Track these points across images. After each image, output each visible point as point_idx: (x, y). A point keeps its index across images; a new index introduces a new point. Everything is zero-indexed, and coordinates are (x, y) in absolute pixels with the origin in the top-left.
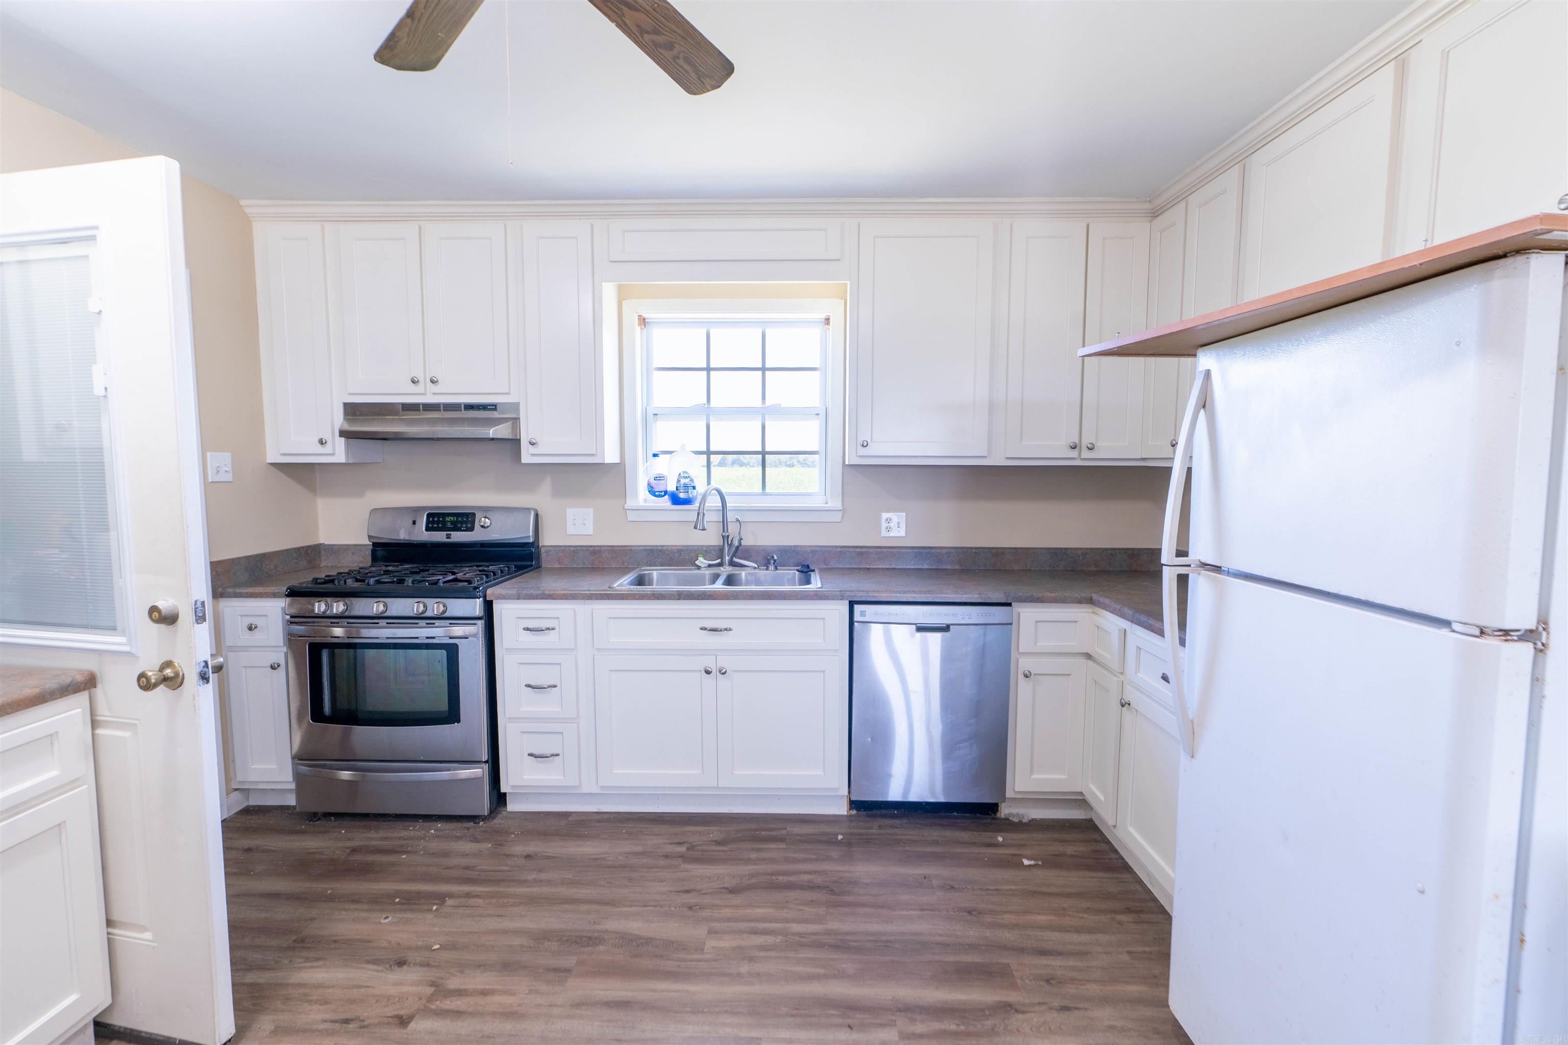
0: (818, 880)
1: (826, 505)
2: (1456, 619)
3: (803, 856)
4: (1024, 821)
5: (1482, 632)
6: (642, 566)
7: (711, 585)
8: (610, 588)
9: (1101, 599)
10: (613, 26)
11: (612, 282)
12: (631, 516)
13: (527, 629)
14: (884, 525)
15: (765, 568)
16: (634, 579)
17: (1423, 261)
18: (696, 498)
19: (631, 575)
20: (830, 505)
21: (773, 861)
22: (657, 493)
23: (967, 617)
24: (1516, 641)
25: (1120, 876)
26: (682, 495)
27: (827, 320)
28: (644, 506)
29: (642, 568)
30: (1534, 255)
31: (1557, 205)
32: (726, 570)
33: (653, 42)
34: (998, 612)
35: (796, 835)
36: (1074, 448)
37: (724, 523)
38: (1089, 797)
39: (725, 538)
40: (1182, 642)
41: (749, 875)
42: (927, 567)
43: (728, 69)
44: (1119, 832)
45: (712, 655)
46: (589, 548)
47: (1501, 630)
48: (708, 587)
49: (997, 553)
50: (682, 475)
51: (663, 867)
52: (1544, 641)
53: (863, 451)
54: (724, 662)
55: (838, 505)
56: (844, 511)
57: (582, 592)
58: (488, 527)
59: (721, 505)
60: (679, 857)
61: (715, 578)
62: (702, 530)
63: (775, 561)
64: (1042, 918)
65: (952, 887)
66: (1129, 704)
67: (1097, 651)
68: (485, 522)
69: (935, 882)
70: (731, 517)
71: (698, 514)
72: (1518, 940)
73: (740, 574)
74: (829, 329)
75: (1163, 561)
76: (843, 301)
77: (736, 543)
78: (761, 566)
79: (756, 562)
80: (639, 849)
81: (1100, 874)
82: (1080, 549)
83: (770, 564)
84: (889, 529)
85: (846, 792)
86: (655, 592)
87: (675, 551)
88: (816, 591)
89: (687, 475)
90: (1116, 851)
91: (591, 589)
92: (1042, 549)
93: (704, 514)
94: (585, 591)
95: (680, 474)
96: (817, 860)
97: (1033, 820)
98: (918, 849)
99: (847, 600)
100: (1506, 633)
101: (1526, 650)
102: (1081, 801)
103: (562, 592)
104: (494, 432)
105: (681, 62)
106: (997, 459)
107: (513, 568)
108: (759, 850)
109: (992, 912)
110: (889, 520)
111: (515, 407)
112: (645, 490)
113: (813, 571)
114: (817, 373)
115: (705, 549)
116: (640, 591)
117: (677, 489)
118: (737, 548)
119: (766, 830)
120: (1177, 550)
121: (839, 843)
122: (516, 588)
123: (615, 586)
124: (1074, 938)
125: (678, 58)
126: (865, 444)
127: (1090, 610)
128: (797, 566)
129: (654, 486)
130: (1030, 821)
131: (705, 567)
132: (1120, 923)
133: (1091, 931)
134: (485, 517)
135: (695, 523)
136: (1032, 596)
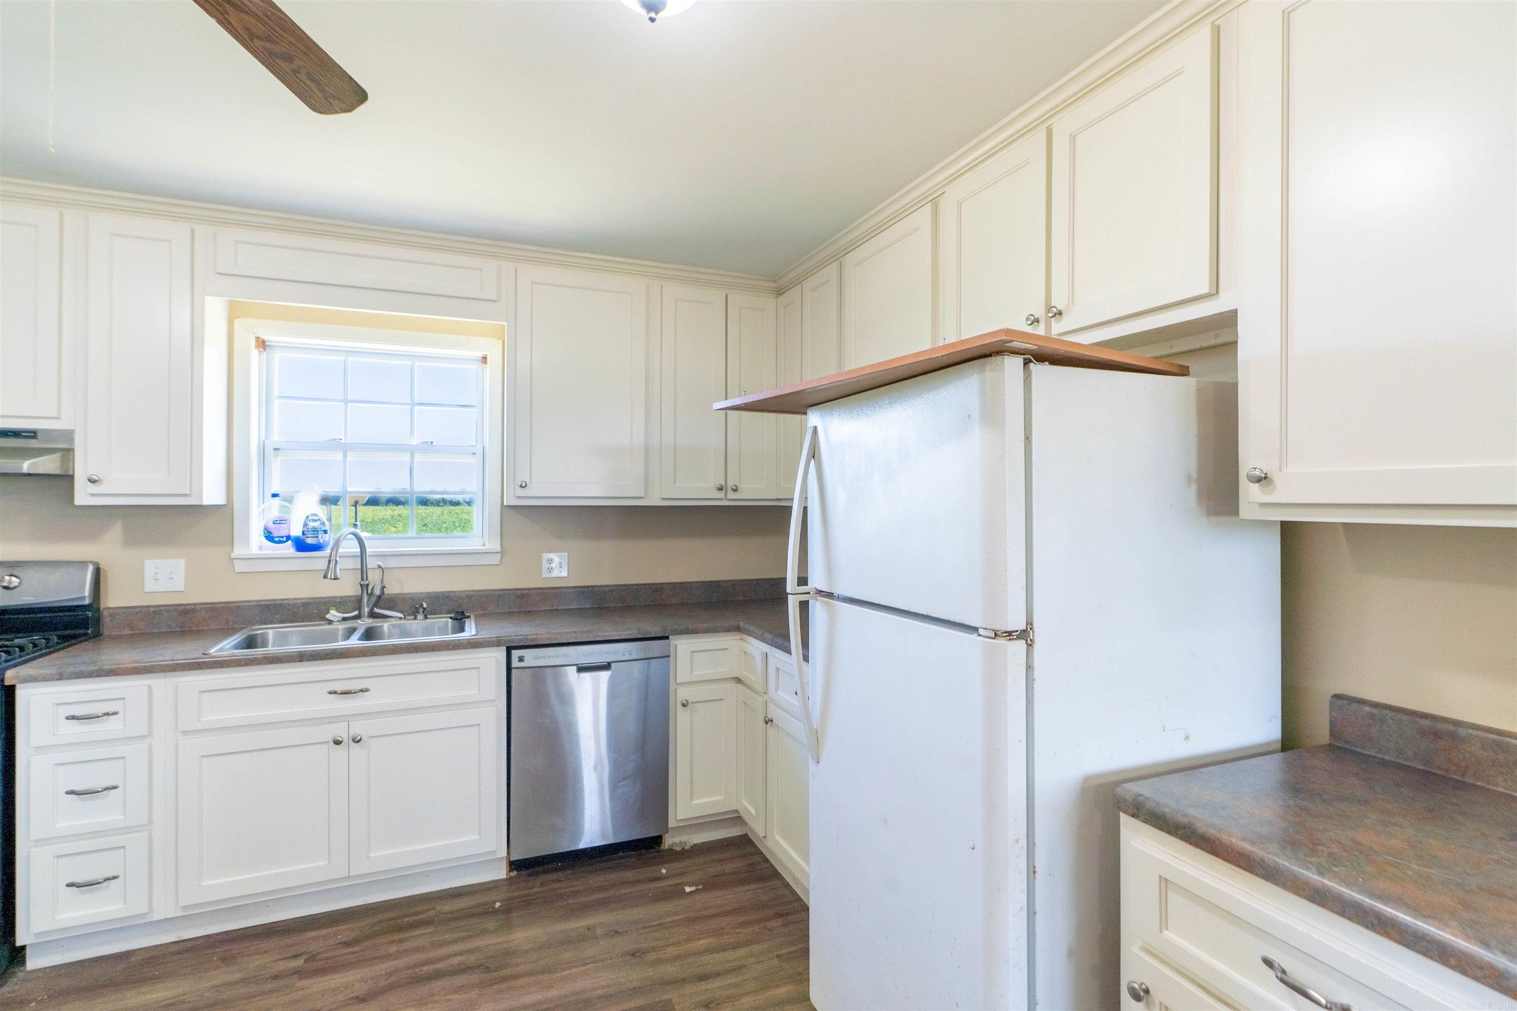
0: (471, 959)
1: (484, 547)
2: (981, 626)
3: (456, 935)
4: (686, 848)
5: (996, 635)
6: (255, 624)
7: (345, 640)
8: (205, 654)
9: (747, 627)
10: (212, 22)
11: (222, 296)
12: (240, 567)
13: (73, 718)
14: (545, 566)
15: (413, 617)
16: (241, 640)
17: (943, 354)
18: (327, 544)
19: (237, 636)
20: (488, 547)
21: (416, 950)
22: (276, 539)
23: (627, 653)
24: (1016, 639)
25: (770, 883)
26: (310, 541)
27: (484, 359)
28: (260, 554)
29: (254, 628)
30: (1006, 356)
31: (1025, 322)
32: (366, 623)
33: (266, 49)
34: (656, 647)
35: (446, 913)
36: (720, 489)
37: (363, 571)
38: (743, 814)
39: (364, 587)
40: (806, 658)
41: (386, 975)
42: (589, 606)
43: (361, 96)
44: (769, 843)
45: (344, 721)
46: (177, 608)
47: (1006, 632)
48: (342, 644)
49: (656, 589)
50: (310, 518)
51: (271, 992)
52: (1031, 638)
53: (522, 492)
54: (358, 728)
55: (496, 546)
56: (503, 552)
57: (162, 663)
58: (15, 588)
59: (359, 550)
60: (293, 974)
61: (351, 631)
62: (335, 579)
63: (424, 609)
64: (703, 943)
65: (616, 932)
66: (772, 721)
67: (746, 675)
68: (10, 582)
69: (599, 932)
70: (371, 563)
71: (329, 561)
72: (1032, 871)
73: (381, 627)
74: (486, 368)
75: (789, 590)
76: (501, 341)
77: (378, 592)
78: (409, 616)
79: (402, 612)
80: (239, 976)
81: (754, 886)
82: (730, 581)
83: (418, 613)
84: (550, 570)
85: (505, 854)
86: (268, 656)
87: (300, 605)
88: (470, 639)
89: (317, 518)
90: (766, 860)
91: (176, 658)
92: (697, 582)
93: (336, 561)
94: (166, 661)
95: (307, 517)
96: (470, 937)
97: (695, 845)
98: (583, 899)
99: (504, 646)
100: (1010, 633)
101: (1021, 645)
102: (737, 819)
103: (131, 665)
104: (29, 467)
105: (303, 77)
106: (654, 500)
107: (56, 639)
108: (400, 941)
109: (654, 949)
110: (550, 561)
111: (69, 435)
112: (260, 536)
113: (469, 617)
114: (474, 410)
115: (338, 600)
116: (247, 655)
117: (303, 534)
118: (379, 597)
119: (407, 916)
120: (798, 578)
121: (495, 912)
122: (55, 666)
123: (211, 652)
124: (730, 955)
125: (299, 73)
126: (524, 484)
127: (738, 637)
128: (450, 613)
129: (272, 531)
130: (691, 847)
131: (338, 621)
132: (771, 930)
133: (746, 943)
134: (12, 575)
135: (324, 572)
136: (687, 628)
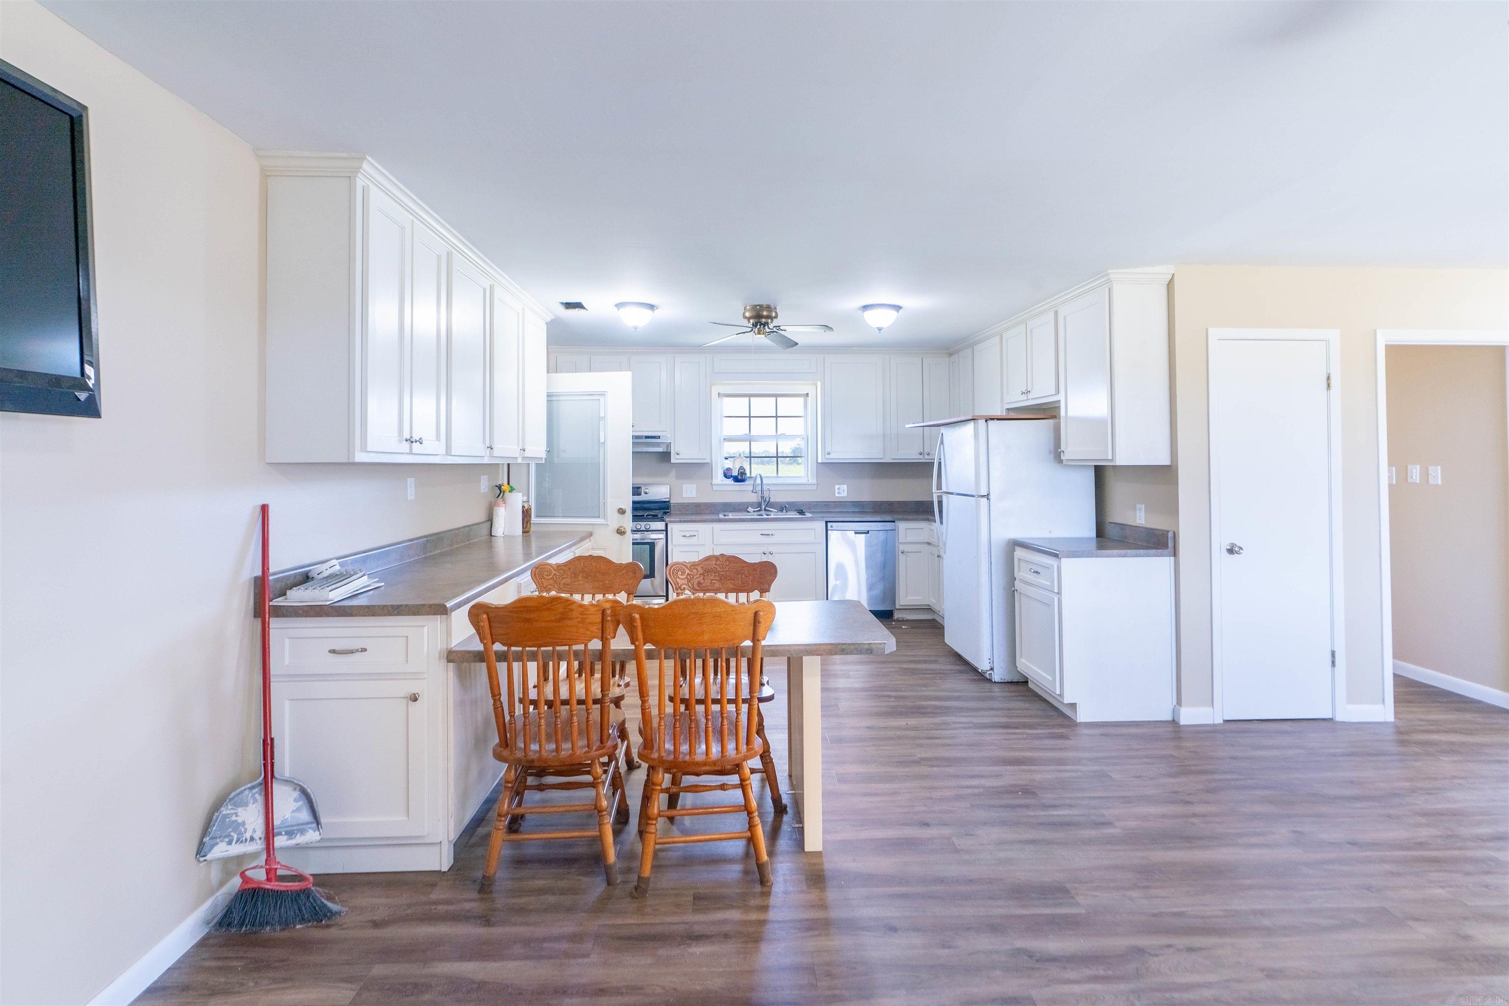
1: (809, 482)
4: (905, 620)
6: (721, 512)
9: (932, 518)
12: (715, 488)
13: (684, 536)
14: (837, 491)
15: (782, 510)
20: (811, 481)
22: (728, 477)
23: (875, 528)
24: (985, 497)
26: (740, 478)
27: (808, 395)
28: (721, 483)
32: (764, 512)
34: (889, 526)
36: (921, 454)
37: (762, 490)
38: (933, 608)
39: (762, 498)
42: (858, 510)
45: (766, 546)
46: (694, 504)
47: (982, 496)
49: (891, 504)
50: (740, 468)
52: (990, 498)
53: (828, 456)
54: (771, 549)
55: (815, 481)
56: (817, 484)
58: (647, 493)
59: (760, 482)
63: (787, 509)
67: (931, 540)
68: (646, 491)
70: (765, 488)
71: (748, 487)
74: (808, 399)
75: (933, 491)
77: (768, 500)
78: (780, 509)
79: (777, 508)
83: (784, 508)
84: (839, 493)
87: (737, 504)
88: (808, 518)
89: (743, 468)
93: (756, 486)
95: (738, 467)
97: (910, 620)
99: (823, 521)
102: (929, 609)
104: (661, 449)
106: (888, 459)
107: (670, 512)
110: (839, 489)
111: (668, 438)
112: (721, 476)
113: (806, 511)
114: (802, 418)
115: (751, 503)
117: (738, 475)
118: (768, 503)
122: (673, 519)
126: (828, 453)
127: (928, 523)
128: (797, 509)
129: (726, 473)
130: (907, 620)
131: (752, 512)
134: (646, 489)
135: (751, 491)
136: (904, 518)
